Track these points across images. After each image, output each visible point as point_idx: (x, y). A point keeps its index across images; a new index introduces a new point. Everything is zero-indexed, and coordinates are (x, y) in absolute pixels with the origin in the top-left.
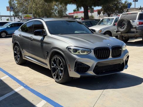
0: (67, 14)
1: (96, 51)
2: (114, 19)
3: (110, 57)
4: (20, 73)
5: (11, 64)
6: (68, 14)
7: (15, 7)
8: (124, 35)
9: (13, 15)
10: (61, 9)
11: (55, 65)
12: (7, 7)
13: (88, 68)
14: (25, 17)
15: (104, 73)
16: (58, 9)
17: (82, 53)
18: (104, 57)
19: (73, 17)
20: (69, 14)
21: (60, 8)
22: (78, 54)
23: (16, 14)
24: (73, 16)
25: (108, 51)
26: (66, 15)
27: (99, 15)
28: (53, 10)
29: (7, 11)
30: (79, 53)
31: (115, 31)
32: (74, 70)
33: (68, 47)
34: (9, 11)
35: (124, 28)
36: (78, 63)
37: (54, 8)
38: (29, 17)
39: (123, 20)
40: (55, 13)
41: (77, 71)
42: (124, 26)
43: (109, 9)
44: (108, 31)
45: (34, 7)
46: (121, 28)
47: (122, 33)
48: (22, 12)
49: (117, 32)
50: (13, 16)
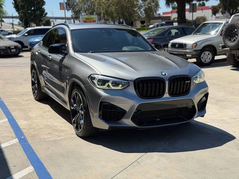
0: (159, 14)
1: (138, 84)
2: (222, 23)
3: (166, 95)
4: (30, 115)
5: (25, 99)
6: (161, 14)
7: (75, 4)
8: (235, 53)
9: (72, 16)
10: (149, 5)
11: (75, 105)
12: (60, 3)
13: (122, 113)
14: (85, 20)
15: (158, 123)
16: (145, 6)
17: (113, 86)
18: (153, 94)
19: (170, 20)
20: (164, 13)
21: (148, 3)
22: (107, 88)
23: (77, 14)
24: (170, 17)
25: (162, 85)
26: (157, 16)
27: (215, 15)
28: (136, 8)
29: (61, 9)
30: (108, 86)
31: (221, 45)
32: (99, 116)
33: (92, 76)
34: (63, 9)
35: (235, 40)
36: (104, 104)
37: (137, 5)
38: (92, 19)
39: (235, 25)
40: (139, 13)
41: (104, 117)
42: (235, 36)
43: (234, 4)
44: (209, 45)
45: (103, 3)
46: (230, 40)
47: (232, 49)
48: (86, 12)
49: (223, 47)
50: (72, 18)
